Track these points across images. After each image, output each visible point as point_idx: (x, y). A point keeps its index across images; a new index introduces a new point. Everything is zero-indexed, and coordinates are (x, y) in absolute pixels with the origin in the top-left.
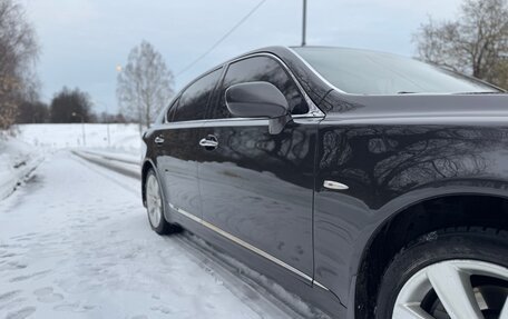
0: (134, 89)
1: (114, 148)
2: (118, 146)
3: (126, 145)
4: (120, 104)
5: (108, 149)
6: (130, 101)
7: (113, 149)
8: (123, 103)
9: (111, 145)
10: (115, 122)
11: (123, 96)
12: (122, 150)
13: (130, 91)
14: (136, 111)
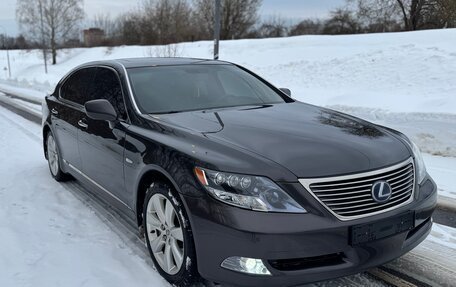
0: (37, 10)
1: (16, 80)
2: (20, 79)
3: (30, 79)
4: (21, 27)
5: (10, 82)
6: (32, 23)
7: (14, 82)
8: (24, 26)
9: (13, 78)
10: (16, 47)
11: (23, 18)
12: (25, 84)
13: (32, 11)
14: (39, 35)
